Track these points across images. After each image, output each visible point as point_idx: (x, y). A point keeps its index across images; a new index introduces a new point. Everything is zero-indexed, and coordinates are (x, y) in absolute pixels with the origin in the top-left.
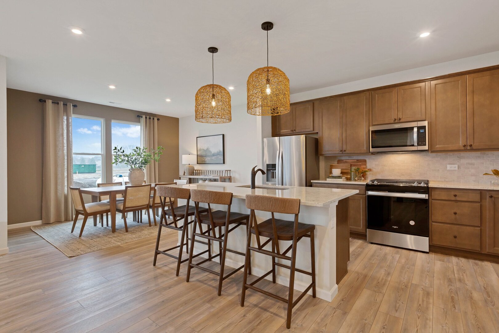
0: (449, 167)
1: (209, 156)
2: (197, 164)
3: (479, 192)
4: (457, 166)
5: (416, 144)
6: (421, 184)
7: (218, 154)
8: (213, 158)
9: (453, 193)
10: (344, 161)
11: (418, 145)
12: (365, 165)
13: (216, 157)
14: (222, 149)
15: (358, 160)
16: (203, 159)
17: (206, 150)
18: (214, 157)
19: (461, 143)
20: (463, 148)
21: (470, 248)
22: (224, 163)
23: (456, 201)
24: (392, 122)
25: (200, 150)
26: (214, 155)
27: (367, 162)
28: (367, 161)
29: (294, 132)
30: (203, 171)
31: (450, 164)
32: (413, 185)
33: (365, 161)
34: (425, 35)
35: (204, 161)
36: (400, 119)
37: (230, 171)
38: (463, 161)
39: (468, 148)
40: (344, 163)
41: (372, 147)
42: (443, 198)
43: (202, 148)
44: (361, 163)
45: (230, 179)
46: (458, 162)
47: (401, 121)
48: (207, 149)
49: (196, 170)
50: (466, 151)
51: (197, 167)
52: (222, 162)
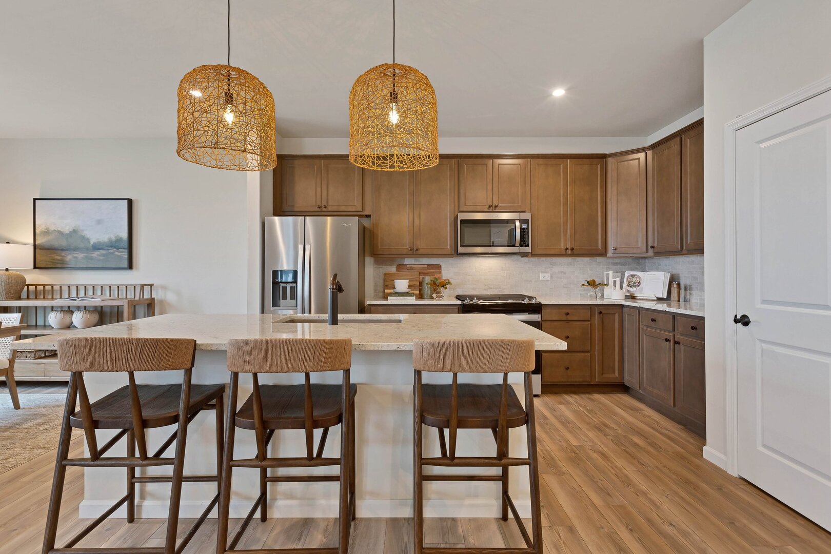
0: (542, 277)
1: (76, 249)
2: (35, 267)
3: (589, 308)
4: (549, 275)
5: (517, 244)
6: (525, 301)
7: (112, 246)
8: (95, 254)
9: (565, 311)
10: (408, 266)
11: (521, 245)
12: (440, 273)
13: (104, 252)
14: (124, 235)
15: (429, 266)
16: (59, 258)
17: (67, 234)
18: (97, 253)
19: (562, 246)
20: (564, 252)
21: (581, 380)
22: (130, 267)
23: (567, 321)
24: (486, 210)
25: (47, 232)
26: (96, 247)
27: (442, 269)
28: (442, 266)
29: (324, 209)
30: (56, 288)
31: (542, 272)
32: (523, 302)
33: (439, 267)
34: (559, 93)
35: (63, 262)
36: (496, 207)
37: (151, 285)
38: (556, 269)
39: (569, 253)
40: (408, 270)
41: (462, 246)
42: (554, 318)
43: (52, 228)
44: (434, 271)
45: (150, 307)
46: (551, 270)
47: (497, 209)
48: (75, 232)
49: (28, 286)
50: (567, 257)
51: (34, 278)
52: (126, 265)
